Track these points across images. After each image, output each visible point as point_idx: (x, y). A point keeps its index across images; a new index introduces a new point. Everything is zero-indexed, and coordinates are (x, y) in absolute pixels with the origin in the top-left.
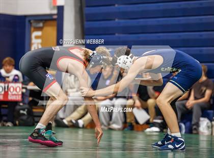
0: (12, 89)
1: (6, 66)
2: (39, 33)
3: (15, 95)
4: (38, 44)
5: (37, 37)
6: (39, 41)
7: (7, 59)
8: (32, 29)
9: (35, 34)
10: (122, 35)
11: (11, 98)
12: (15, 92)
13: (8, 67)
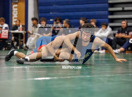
0: (3, 33)
1: (1, 22)
2: (16, 5)
3: (5, 35)
4: (16, 11)
5: (15, 7)
6: (16, 9)
7: (2, 18)
8: (13, 3)
9: (14, 6)
10: (57, 6)
11: (3, 37)
12: (5, 34)
13: (2, 23)
